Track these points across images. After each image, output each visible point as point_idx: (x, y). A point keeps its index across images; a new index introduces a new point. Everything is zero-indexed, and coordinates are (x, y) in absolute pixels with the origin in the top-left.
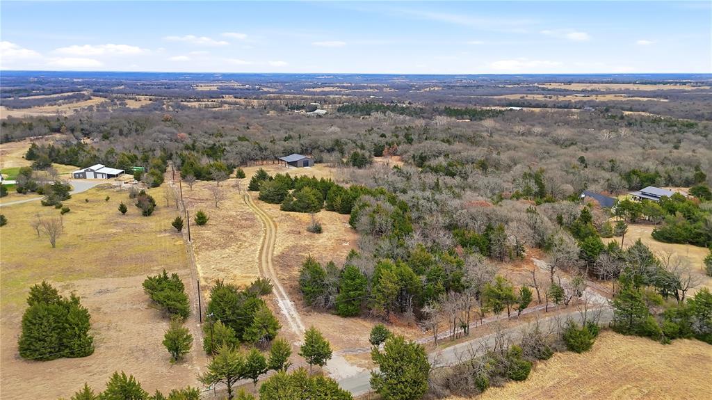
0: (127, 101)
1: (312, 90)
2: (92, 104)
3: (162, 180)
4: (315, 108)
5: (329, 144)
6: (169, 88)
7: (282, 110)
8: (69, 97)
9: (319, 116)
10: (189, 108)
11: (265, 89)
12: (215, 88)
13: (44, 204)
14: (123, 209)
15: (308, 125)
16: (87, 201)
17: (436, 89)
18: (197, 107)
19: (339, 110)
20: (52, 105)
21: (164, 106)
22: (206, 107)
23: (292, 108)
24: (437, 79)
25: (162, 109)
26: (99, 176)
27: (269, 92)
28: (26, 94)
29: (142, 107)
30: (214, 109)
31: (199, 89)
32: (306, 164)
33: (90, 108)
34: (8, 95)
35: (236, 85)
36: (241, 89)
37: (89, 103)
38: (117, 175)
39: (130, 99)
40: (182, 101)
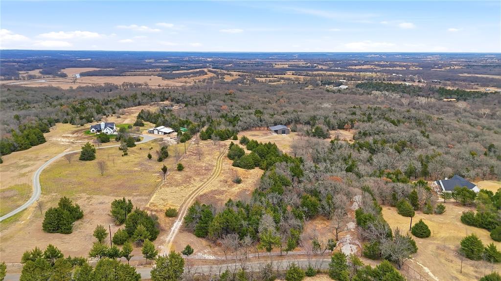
0: (226, 76)
1: (354, 67)
2: (206, 78)
3: (189, 139)
4: (341, 84)
5: (307, 119)
6: (258, 66)
7: (318, 85)
8: (197, 72)
9: (339, 91)
10: (258, 82)
11: (320, 67)
12: (286, 66)
13: (120, 149)
14: (150, 157)
15: (322, 99)
16: (141, 149)
17: (456, 67)
18: (264, 81)
19: (358, 86)
20: (186, 78)
21: (245, 80)
22: (270, 81)
23: (325, 84)
24: (466, 58)
25: (243, 83)
26: (160, 133)
27: (322, 70)
28: (176, 69)
29: (233, 80)
30: (274, 83)
31: (277, 67)
32: (284, 132)
33: (204, 81)
34: (167, 69)
35: (301, 63)
36: (303, 67)
37: (205, 77)
38: (169, 133)
39: (228, 75)
40: (257, 77)
